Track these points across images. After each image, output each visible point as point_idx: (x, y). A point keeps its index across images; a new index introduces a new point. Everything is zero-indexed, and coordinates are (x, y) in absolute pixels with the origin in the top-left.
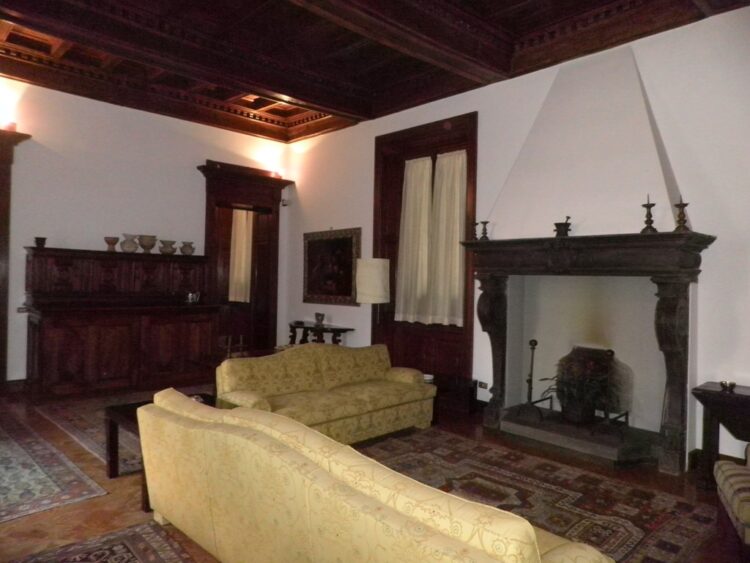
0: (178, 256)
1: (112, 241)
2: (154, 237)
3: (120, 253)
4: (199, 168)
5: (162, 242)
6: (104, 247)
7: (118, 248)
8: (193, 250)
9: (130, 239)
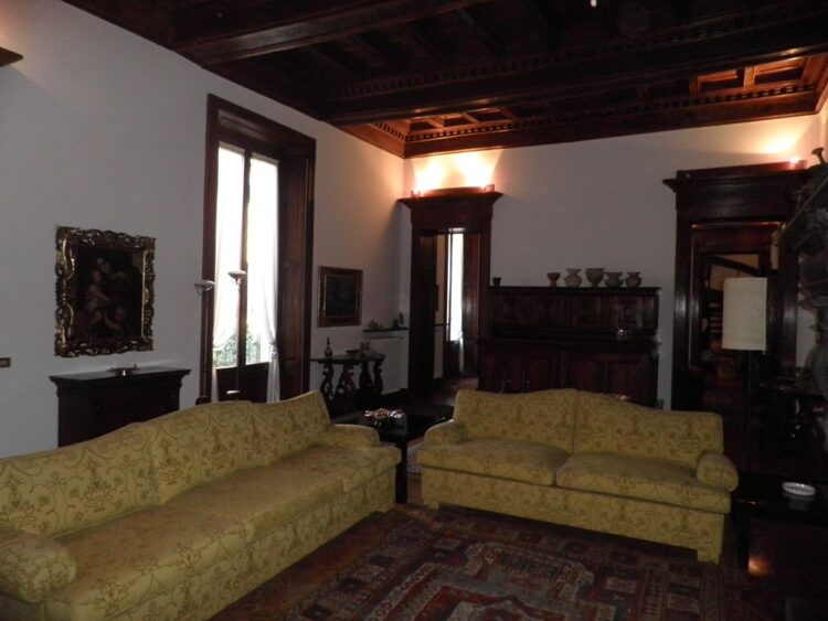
0: (625, 288)
1: (554, 277)
2: (602, 270)
3: (564, 288)
4: (666, 182)
5: (609, 274)
6: (547, 283)
7: (561, 283)
8: (639, 280)
9: (574, 273)
